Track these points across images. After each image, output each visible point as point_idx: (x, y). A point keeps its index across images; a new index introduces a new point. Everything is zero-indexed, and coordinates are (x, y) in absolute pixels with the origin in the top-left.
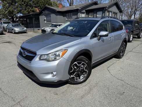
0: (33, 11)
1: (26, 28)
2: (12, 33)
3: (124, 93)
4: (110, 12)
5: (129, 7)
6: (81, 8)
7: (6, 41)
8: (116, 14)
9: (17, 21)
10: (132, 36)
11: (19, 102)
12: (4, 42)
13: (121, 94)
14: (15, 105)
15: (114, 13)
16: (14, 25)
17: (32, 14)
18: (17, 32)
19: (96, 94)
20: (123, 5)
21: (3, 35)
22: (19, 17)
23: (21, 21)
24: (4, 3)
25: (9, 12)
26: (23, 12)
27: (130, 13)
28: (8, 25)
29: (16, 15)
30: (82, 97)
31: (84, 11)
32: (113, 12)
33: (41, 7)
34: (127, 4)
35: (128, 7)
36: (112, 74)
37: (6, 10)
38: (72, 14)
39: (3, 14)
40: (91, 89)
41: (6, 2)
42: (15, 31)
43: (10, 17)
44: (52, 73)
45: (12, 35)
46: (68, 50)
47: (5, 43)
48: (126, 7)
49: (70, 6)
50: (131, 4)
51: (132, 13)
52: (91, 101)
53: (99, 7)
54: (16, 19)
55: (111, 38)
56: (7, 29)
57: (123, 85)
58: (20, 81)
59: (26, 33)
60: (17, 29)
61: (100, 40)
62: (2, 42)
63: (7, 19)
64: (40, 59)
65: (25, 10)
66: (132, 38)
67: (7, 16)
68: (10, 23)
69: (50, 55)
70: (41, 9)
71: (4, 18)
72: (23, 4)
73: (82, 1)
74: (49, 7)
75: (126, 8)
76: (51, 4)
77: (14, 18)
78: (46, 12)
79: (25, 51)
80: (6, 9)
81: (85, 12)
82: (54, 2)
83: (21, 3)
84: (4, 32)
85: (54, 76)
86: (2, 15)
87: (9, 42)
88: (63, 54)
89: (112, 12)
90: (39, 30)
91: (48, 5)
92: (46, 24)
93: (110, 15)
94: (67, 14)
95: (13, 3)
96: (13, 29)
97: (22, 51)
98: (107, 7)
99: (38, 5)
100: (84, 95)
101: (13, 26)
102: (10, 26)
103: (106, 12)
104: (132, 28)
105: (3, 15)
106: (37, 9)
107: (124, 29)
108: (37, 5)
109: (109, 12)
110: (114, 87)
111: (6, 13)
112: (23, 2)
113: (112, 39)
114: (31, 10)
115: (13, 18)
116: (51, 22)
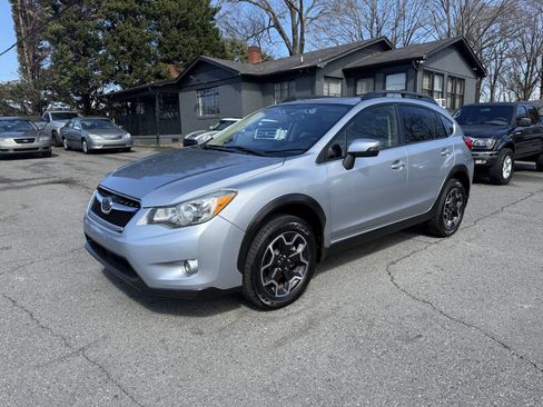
0: (158, 76)
1: (128, 135)
2: (81, 151)
3: (420, 336)
4: (438, 74)
5: (519, 57)
6: (325, 63)
7: (57, 179)
8: (462, 80)
9: (99, 112)
10: (509, 161)
11: (83, 349)
12: (51, 180)
13: (409, 340)
14: (68, 355)
15: (452, 78)
16: (88, 124)
17: (153, 87)
18: (97, 147)
19: (326, 335)
20: (498, 48)
21: (48, 159)
22: (108, 96)
23: (112, 108)
24: (57, 48)
25: (74, 78)
26: (123, 78)
27: (522, 77)
28: (70, 122)
29: (99, 90)
30: (279, 344)
31: (338, 73)
32: (446, 76)
33: (185, 61)
34: (511, 44)
35: (514, 55)
36: (400, 284)
37: (65, 74)
38: (293, 84)
39: (53, 85)
40: (312, 323)
41: (65, 47)
42: (90, 143)
43: (79, 98)
44: (186, 263)
45: (79, 157)
46: (236, 193)
47: (54, 183)
48: (508, 56)
49: (291, 54)
50: (528, 46)
51: (534, 78)
52: (306, 355)
53: (395, 59)
54: (97, 105)
55: (397, 162)
56: (64, 138)
57: (425, 315)
58: (92, 297)
59: (128, 150)
60: (99, 140)
61: (354, 169)
62: (46, 180)
63: (66, 102)
64: (151, 221)
65: (130, 72)
66: (510, 168)
67: (68, 95)
68: (75, 115)
69: (183, 208)
70: (186, 66)
71: (55, 100)
72: (123, 53)
73: (338, 38)
74: (214, 60)
75: (509, 60)
76: (224, 51)
77: (92, 99)
78: (203, 78)
79: (109, 199)
80: (62, 68)
81: (342, 76)
82: (233, 44)
83: (117, 47)
84: (53, 148)
85: (190, 273)
86: (51, 89)
87: (67, 182)
88: (222, 206)
89: (443, 75)
90: (175, 140)
91: (213, 53)
92: (200, 119)
93: (437, 88)
94: (277, 87)
95: (90, 50)
96: (83, 139)
97: (101, 199)
98: (421, 58)
99: (177, 54)
100: (285, 338)
101: (84, 127)
102: (76, 125)
103: (420, 74)
104: (509, 133)
105: (54, 87)
106: (171, 67)
107: (456, 135)
108: (171, 55)
109: (430, 74)
110: (391, 320)
111: (62, 82)
112: (123, 45)
113: (403, 166)
114: (149, 73)
115: (86, 100)
116: (218, 112)
